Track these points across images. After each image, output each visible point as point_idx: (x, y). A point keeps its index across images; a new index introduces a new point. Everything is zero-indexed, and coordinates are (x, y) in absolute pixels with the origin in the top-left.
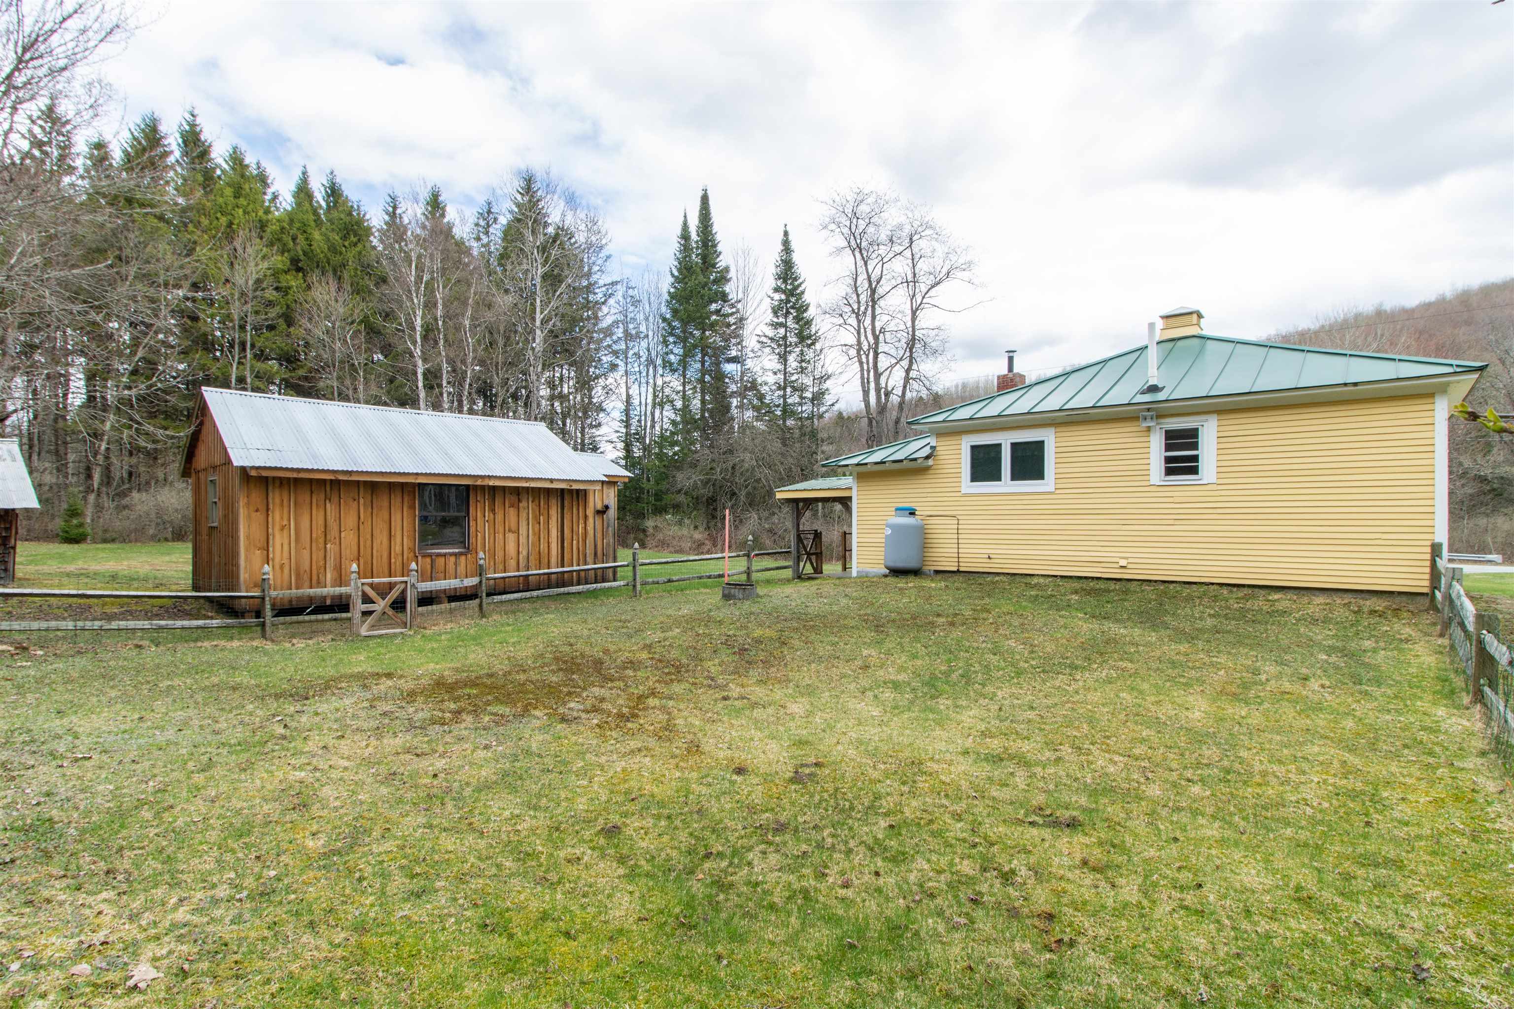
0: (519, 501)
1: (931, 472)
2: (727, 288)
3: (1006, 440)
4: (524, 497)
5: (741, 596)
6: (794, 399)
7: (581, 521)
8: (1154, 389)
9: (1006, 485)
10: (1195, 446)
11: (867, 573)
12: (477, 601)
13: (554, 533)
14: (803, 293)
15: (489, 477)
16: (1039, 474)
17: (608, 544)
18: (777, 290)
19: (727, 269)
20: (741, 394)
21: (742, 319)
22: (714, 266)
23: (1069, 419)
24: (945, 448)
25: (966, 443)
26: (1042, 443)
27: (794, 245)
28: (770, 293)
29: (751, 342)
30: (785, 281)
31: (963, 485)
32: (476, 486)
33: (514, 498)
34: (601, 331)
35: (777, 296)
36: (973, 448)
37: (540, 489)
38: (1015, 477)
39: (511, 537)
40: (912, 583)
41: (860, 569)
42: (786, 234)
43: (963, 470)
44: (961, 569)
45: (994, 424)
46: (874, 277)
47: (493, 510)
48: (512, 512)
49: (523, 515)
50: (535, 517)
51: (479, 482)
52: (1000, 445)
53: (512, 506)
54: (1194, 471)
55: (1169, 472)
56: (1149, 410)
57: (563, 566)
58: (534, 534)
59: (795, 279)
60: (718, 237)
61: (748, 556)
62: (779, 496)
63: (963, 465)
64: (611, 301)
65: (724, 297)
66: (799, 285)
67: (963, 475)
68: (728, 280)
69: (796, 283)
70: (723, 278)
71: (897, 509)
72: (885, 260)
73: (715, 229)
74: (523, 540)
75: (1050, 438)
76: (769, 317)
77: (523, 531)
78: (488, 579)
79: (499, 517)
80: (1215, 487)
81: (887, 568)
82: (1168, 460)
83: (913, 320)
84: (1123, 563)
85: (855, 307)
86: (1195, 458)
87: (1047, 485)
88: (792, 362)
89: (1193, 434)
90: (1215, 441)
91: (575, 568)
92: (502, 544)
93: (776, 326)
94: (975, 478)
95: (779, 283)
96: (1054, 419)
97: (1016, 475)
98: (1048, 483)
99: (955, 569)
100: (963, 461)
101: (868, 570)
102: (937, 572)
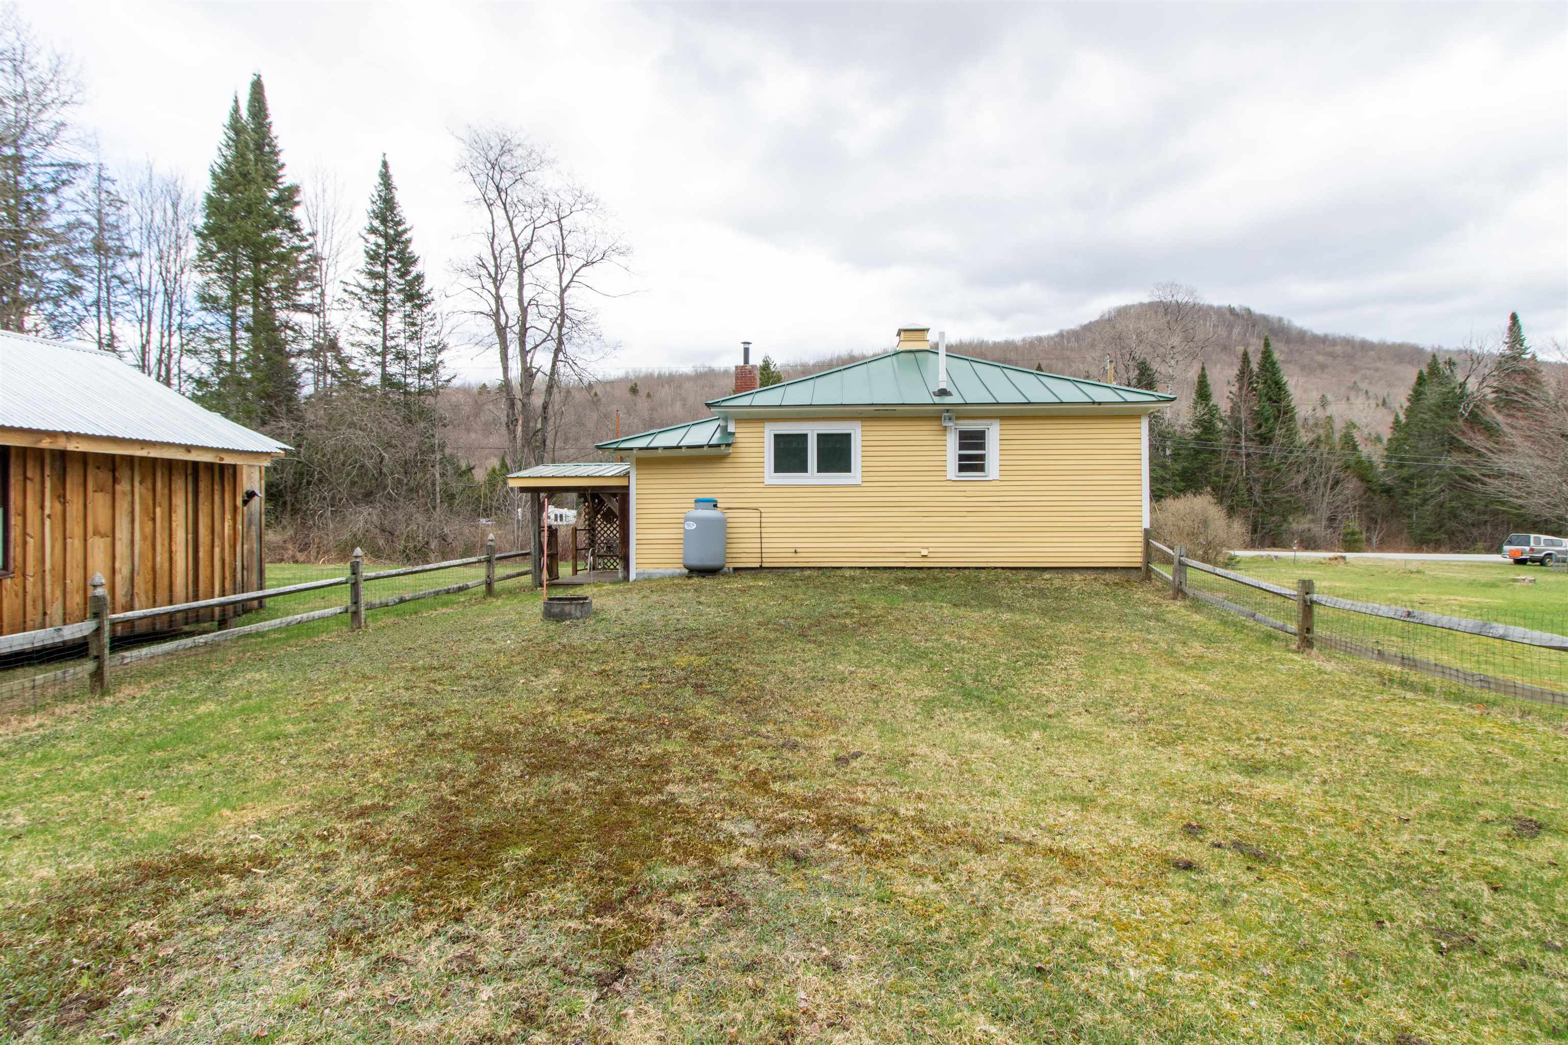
0: (115, 481)
1: (729, 460)
2: (298, 213)
3: (812, 430)
4: (123, 473)
5: (578, 614)
6: (395, 369)
7: (228, 516)
8: (943, 392)
9: (812, 476)
10: (982, 446)
11: (650, 575)
12: (89, 666)
13: (180, 535)
14: (409, 241)
15: (69, 435)
16: (845, 467)
17: (251, 551)
18: (373, 231)
19: (294, 190)
20: (315, 352)
21: (316, 259)
22: (275, 179)
23: (876, 414)
24: (744, 435)
25: (770, 431)
26: (849, 435)
27: (396, 181)
28: (364, 233)
29: (333, 291)
30: (384, 221)
31: (766, 475)
32: (42, 451)
33: (105, 476)
34: (44, 232)
35: (372, 238)
36: (777, 437)
37: (155, 460)
38: (820, 469)
39: (98, 547)
40: (707, 582)
41: (640, 570)
42: (385, 165)
43: (766, 460)
44: (764, 565)
45: (800, 413)
46: (523, 242)
47: (62, 498)
48: (99, 503)
49: (123, 506)
50: (145, 509)
51: (46, 444)
52: (806, 436)
53: (99, 489)
54: (981, 468)
55: (962, 468)
56: (948, 411)
57: (196, 598)
58: (144, 538)
59: (399, 223)
60: (280, 144)
61: (489, 561)
62: (512, 483)
63: (766, 455)
64: (67, 192)
65: (292, 226)
66: (405, 231)
67: (766, 465)
68: (297, 204)
69: (400, 229)
70: (289, 197)
71: (697, 501)
72: (537, 224)
73: (275, 131)
74: (122, 549)
75: (857, 433)
76: (362, 261)
77: (122, 533)
78: (114, 624)
79: (74, 508)
80: (998, 483)
81: (686, 567)
82: (961, 458)
83: (562, 299)
84: (925, 552)
85: (492, 270)
86: (982, 457)
87: (854, 477)
88: (395, 322)
89: (981, 435)
90: (998, 442)
91: (217, 600)
92: (79, 556)
93: (373, 275)
94: (779, 468)
95: (376, 223)
96: (862, 412)
97: (823, 467)
98: (856, 475)
99: (758, 565)
100: (766, 449)
101: (651, 571)
102: (736, 569)
